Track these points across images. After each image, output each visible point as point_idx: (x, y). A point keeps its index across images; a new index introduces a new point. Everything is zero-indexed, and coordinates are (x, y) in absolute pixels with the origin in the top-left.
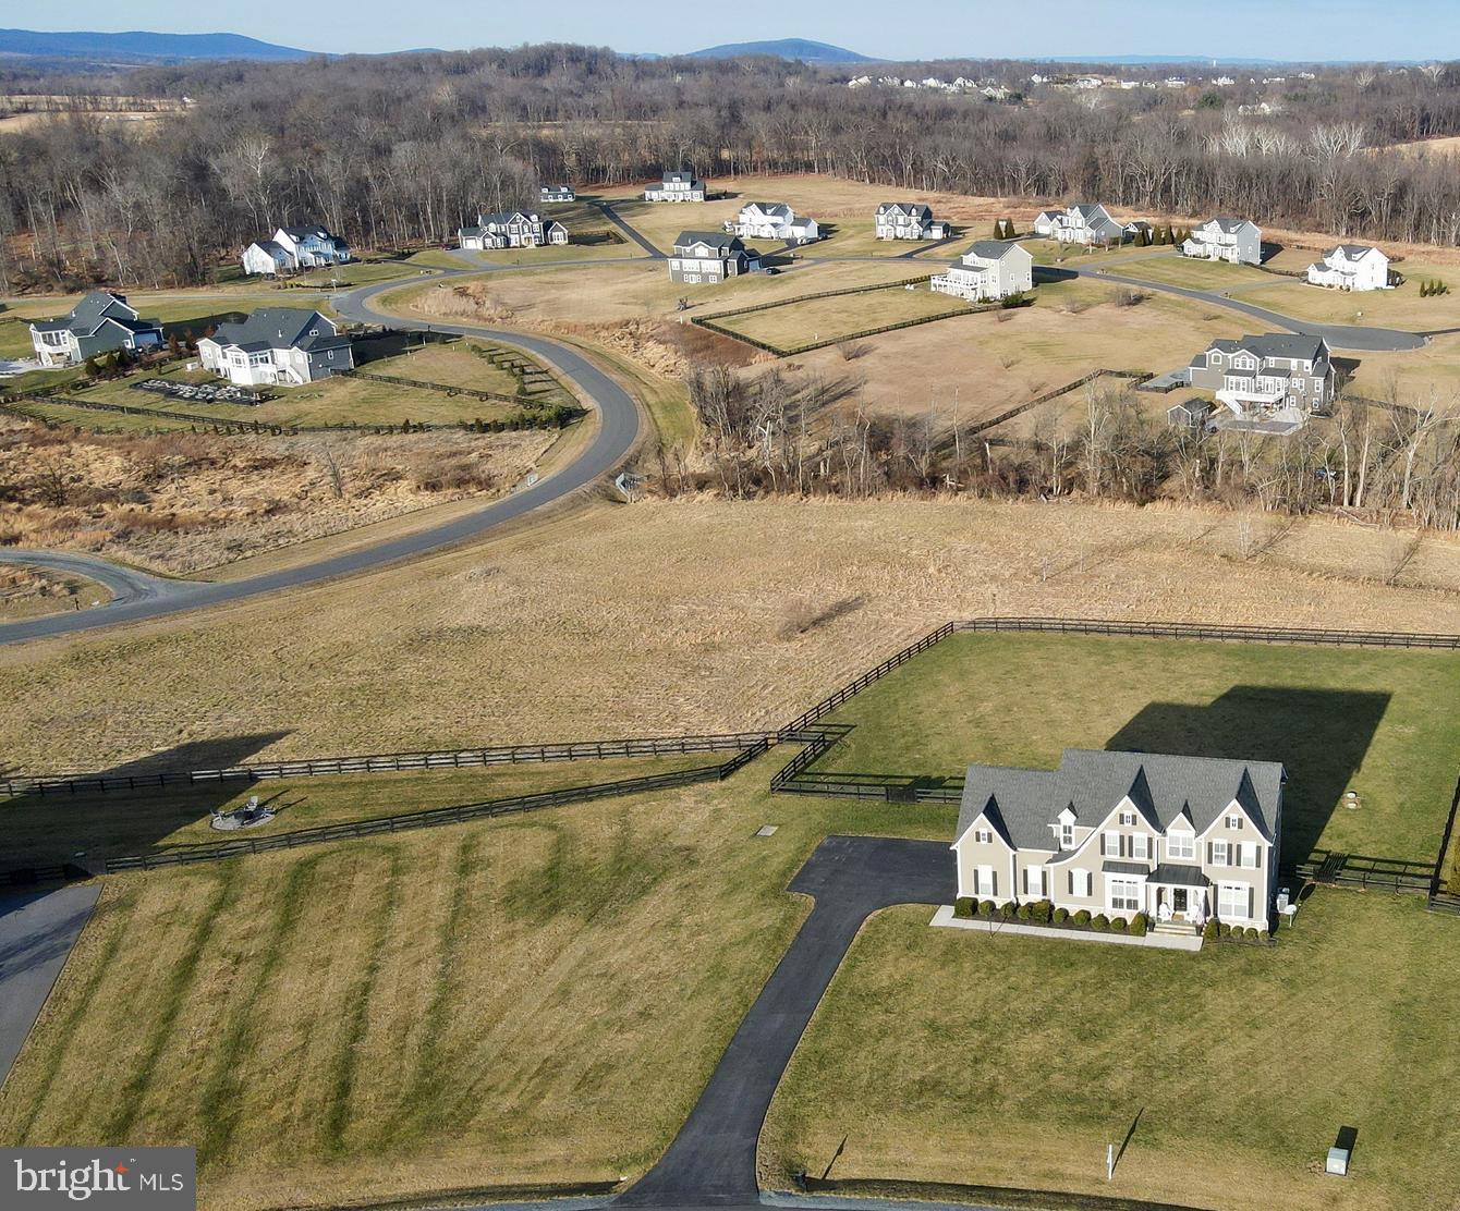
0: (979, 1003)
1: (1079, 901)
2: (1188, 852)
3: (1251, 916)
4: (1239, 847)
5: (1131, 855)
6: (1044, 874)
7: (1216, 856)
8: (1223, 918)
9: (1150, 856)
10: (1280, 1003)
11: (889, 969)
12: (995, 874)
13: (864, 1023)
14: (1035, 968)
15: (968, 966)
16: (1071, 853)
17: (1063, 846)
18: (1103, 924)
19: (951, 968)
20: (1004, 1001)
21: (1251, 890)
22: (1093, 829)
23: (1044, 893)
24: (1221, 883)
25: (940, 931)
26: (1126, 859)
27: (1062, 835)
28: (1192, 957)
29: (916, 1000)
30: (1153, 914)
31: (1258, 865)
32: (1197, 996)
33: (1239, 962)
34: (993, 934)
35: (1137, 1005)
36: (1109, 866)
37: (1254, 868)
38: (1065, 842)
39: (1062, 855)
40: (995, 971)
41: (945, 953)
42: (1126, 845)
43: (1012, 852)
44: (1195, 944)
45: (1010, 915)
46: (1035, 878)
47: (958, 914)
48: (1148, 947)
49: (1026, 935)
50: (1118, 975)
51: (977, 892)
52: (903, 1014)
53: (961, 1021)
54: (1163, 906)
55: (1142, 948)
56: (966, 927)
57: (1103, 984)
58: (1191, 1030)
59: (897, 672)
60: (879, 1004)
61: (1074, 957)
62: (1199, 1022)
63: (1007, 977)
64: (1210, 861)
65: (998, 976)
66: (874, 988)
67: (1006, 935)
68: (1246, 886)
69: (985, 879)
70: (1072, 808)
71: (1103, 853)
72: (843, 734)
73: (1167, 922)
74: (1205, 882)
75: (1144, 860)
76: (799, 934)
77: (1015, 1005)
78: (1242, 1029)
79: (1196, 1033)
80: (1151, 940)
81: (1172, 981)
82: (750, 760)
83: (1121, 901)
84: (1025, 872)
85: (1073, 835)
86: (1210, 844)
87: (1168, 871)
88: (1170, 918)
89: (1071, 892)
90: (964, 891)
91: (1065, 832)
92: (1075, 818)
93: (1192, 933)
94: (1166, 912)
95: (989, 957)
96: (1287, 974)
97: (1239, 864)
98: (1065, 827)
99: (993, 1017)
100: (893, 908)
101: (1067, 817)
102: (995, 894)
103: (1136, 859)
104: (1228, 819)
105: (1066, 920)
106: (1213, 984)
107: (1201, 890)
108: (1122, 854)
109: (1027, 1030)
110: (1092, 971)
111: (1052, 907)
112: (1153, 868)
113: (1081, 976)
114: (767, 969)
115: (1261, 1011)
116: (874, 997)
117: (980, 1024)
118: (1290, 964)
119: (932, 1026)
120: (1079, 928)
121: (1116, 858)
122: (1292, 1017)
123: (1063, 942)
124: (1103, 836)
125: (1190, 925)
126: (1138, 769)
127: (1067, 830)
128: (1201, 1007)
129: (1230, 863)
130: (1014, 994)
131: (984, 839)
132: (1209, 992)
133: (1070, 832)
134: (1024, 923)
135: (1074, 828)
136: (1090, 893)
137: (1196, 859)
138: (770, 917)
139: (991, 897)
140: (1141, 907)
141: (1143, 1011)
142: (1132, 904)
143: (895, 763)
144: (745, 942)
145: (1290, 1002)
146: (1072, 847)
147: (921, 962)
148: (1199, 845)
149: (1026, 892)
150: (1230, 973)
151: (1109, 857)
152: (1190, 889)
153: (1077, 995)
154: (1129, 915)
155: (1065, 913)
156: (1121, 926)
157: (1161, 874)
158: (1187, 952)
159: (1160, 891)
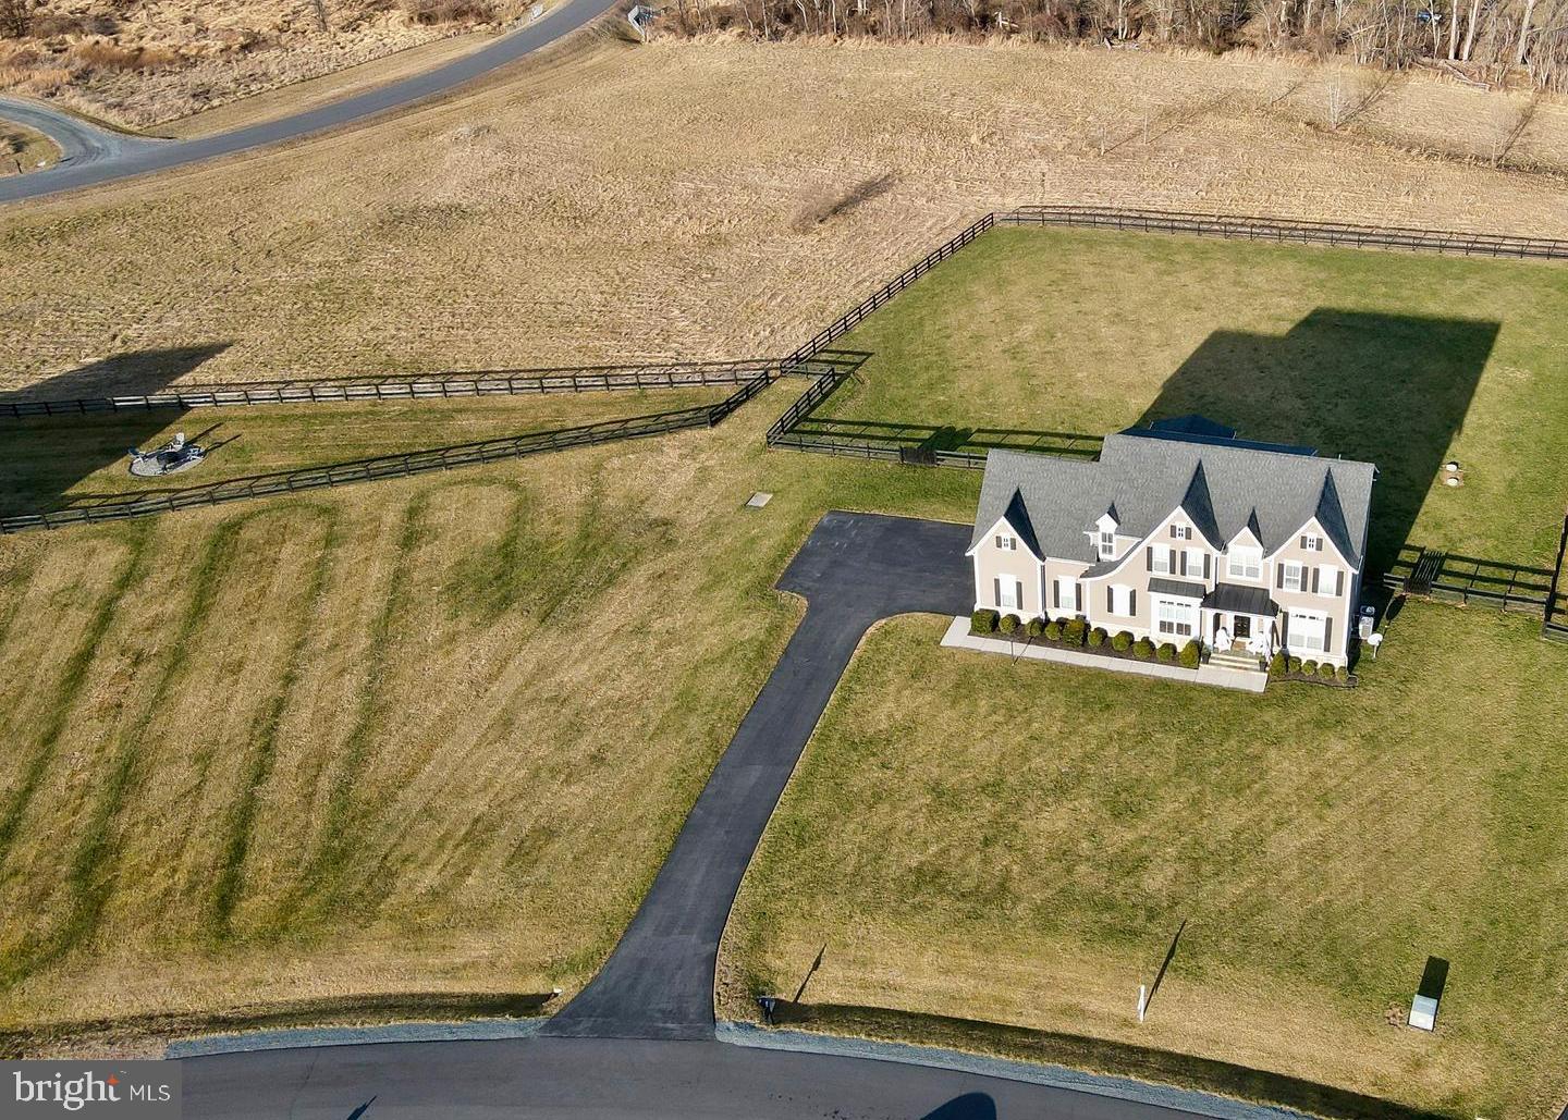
0: (994, 758)
1: (1120, 620)
2: (1253, 572)
3: (1327, 649)
4: (1316, 571)
5: (1183, 573)
6: (1078, 587)
7: (1287, 580)
8: (1293, 651)
9: (1207, 575)
10: (1358, 770)
11: (890, 705)
12: (1019, 585)
13: (857, 782)
14: (1063, 711)
15: (983, 705)
16: (1113, 566)
17: (1101, 556)
18: (1148, 650)
19: (963, 706)
20: (1025, 756)
21: (1329, 621)
22: (1137, 540)
23: (1079, 607)
24: (1292, 611)
25: (953, 652)
26: (1178, 577)
27: (1100, 544)
28: (1254, 700)
29: (920, 751)
30: (1208, 641)
31: (1339, 593)
32: (1257, 758)
33: (1308, 710)
34: (1016, 660)
35: (1185, 769)
36: (1157, 585)
37: (1334, 596)
38: (1104, 550)
39: (1100, 568)
40: (1015, 713)
41: (957, 686)
42: (1178, 561)
43: (1040, 563)
44: (1257, 682)
45: (1037, 633)
46: (1067, 592)
47: (975, 631)
48: (1201, 685)
49: (1056, 663)
50: (1164, 724)
51: (998, 604)
52: (903, 769)
53: (971, 784)
54: (1221, 632)
55: (1194, 687)
56: (983, 650)
57: (1145, 736)
58: (1249, 807)
59: (925, 278)
60: (874, 755)
61: (1111, 696)
62: (1259, 796)
63: (1029, 723)
64: (1280, 585)
65: (1019, 719)
66: (871, 731)
67: (1033, 662)
68: (1323, 615)
69: (1008, 591)
70: (1113, 513)
71: (1149, 568)
72: (858, 365)
73: (1226, 652)
74: (1271, 609)
75: (1199, 579)
76: (786, 652)
77: (1037, 762)
78: (1310, 806)
79: (1255, 811)
80: (1204, 674)
81: (1227, 733)
82: (748, 398)
83: (1171, 624)
84: (1056, 584)
85: (1114, 545)
86: (1281, 567)
87: (1228, 593)
88: (1228, 647)
89: (1110, 609)
90: (983, 601)
91: (1104, 540)
92: (1115, 525)
93: (1255, 667)
94: (1224, 640)
95: (1009, 693)
96: (1368, 728)
97: (1315, 590)
98: (1104, 535)
99: (1010, 779)
100: (899, 619)
101: (1107, 524)
102: (1020, 606)
103: (1190, 578)
104: (1304, 539)
105: (1105, 644)
106: (1277, 742)
107: (1268, 621)
108: (1173, 571)
109: (1050, 800)
110: (1132, 718)
111: (1088, 626)
112: (1210, 589)
113: (1118, 724)
114: (745, 700)
115: (1335, 782)
116: (868, 745)
117: (993, 789)
118: (1372, 713)
119: (936, 790)
120: (1120, 655)
121: (1165, 575)
122: (1372, 792)
123: (1099, 673)
124: (1150, 550)
125: (1251, 657)
126: (1195, 465)
127: (1107, 538)
128: (1262, 774)
129: (1304, 588)
130: (1036, 748)
131: (1006, 545)
132: (1272, 753)
133: (1110, 541)
134: (1053, 644)
135: (1115, 538)
136: (1133, 612)
137: (1263, 579)
138: (753, 626)
139: (1015, 611)
140: (1195, 633)
141: (1190, 777)
142: (1184, 629)
143: (916, 406)
144: (722, 659)
145: (1370, 769)
146: (1113, 558)
147: (928, 697)
148: (1267, 566)
149: (1057, 605)
150: (1299, 725)
151: (1156, 574)
152: (1255, 619)
153: (1113, 750)
154: (1181, 642)
155: (1102, 633)
156: (1170, 654)
157: (1221, 598)
158: (1248, 693)
159: (1217, 618)
